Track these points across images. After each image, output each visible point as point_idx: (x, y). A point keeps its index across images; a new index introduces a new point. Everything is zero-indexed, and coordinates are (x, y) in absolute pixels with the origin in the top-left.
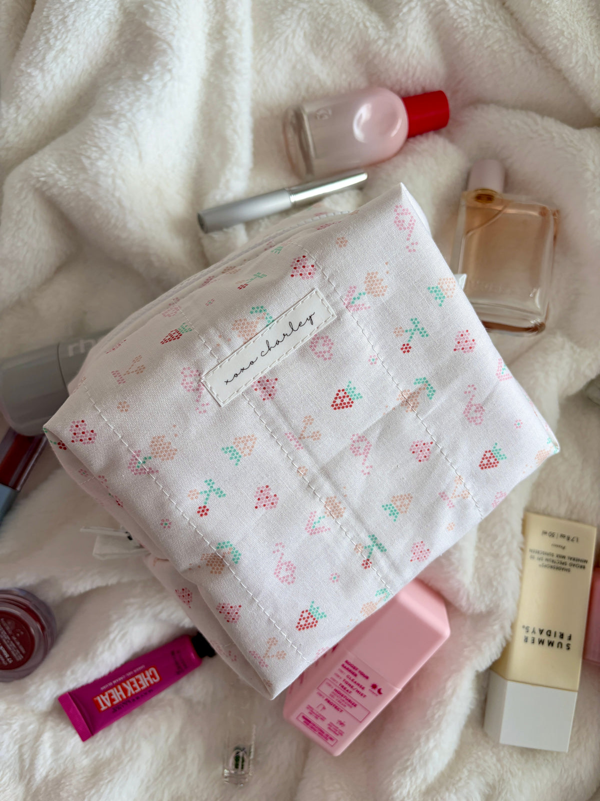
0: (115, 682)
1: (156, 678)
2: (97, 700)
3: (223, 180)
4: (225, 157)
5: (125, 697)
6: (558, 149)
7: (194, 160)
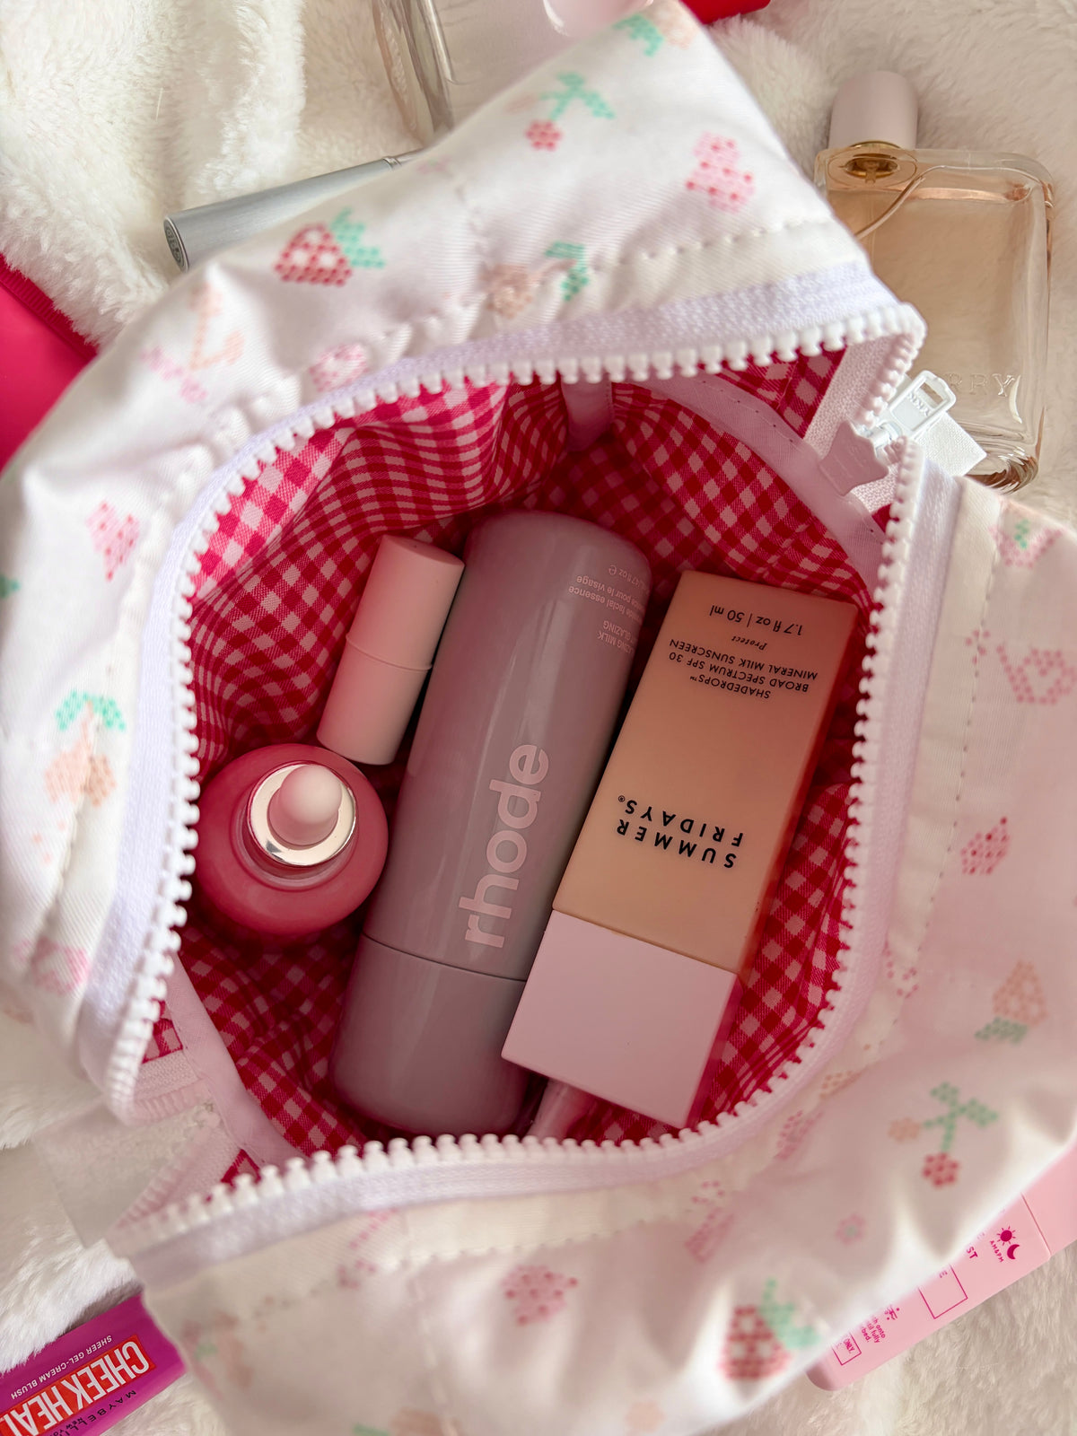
1: (140, 1366)
2: (4, 1422)
3: (230, 134)
4: (234, 76)
5: (70, 1412)
6: (1044, 29)
7: (162, 91)
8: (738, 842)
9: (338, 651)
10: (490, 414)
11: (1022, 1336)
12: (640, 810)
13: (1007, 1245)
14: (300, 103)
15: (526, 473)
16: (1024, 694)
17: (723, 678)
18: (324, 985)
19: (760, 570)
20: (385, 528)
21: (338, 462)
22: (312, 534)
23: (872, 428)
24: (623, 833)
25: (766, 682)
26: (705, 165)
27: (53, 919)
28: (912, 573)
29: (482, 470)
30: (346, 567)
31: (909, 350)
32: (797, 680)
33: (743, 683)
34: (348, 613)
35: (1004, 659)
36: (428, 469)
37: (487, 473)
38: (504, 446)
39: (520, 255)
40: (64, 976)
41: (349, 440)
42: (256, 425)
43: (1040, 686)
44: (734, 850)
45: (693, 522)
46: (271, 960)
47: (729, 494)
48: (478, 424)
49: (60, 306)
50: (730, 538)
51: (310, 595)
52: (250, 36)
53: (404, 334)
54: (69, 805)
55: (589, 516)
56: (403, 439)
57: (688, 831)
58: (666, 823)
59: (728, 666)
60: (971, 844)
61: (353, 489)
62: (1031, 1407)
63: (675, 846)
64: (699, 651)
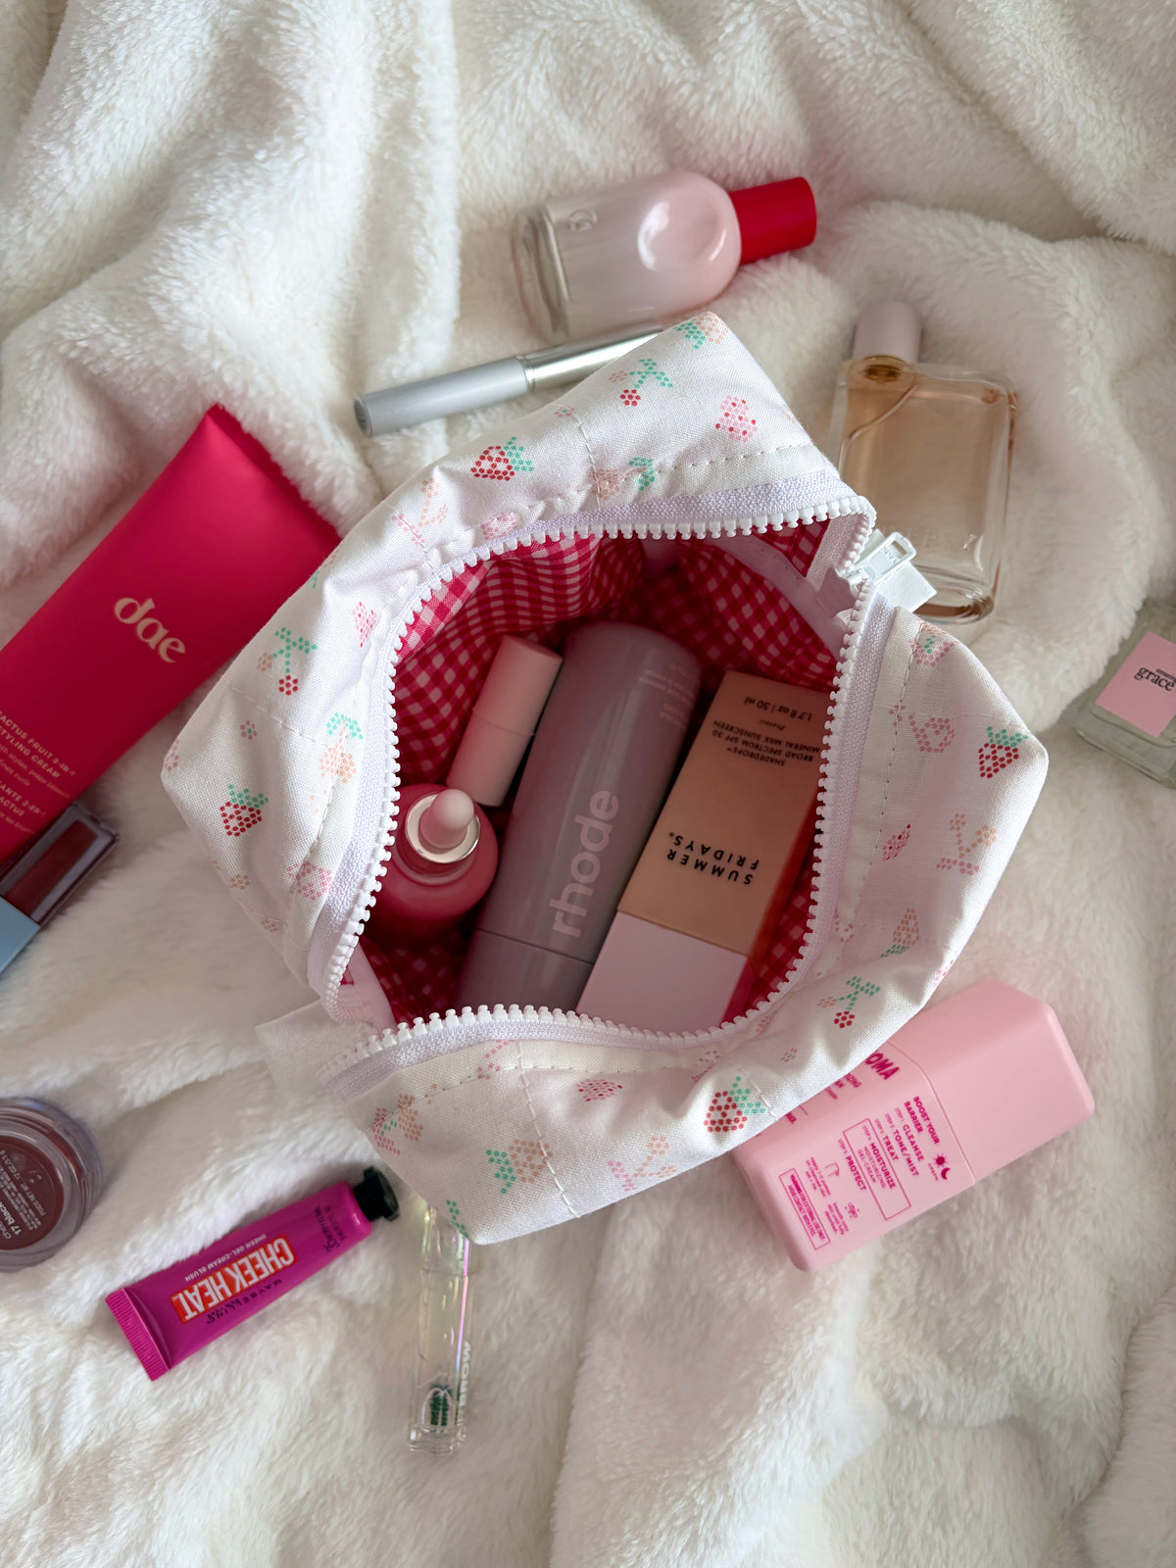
0: (210, 1266)
1: (286, 1259)
2: (178, 1300)
3: (405, 338)
4: (409, 296)
5: (229, 1294)
6: (1013, 278)
7: (354, 302)
8: (755, 866)
9: (465, 718)
10: (589, 554)
11: (964, 1262)
12: (685, 843)
13: (941, 1168)
14: (456, 314)
15: (611, 593)
16: (925, 747)
17: (752, 750)
18: (441, 974)
19: (782, 672)
20: (504, 630)
21: (483, 582)
22: (456, 632)
23: (850, 571)
24: (672, 859)
25: (783, 754)
26: (727, 415)
27: (315, 850)
28: (858, 667)
29: (580, 591)
30: (475, 657)
31: (867, 528)
32: (805, 753)
33: (766, 754)
34: (475, 691)
35: (913, 724)
36: (543, 589)
37: (584, 593)
38: (597, 574)
39: (613, 465)
40: (318, 887)
41: (491, 568)
42: (446, 558)
43: (935, 741)
44: (751, 872)
45: (734, 634)
46: (401, 953)
47: (760, 615)
48: (580, 560)
49: (277, 458)
50: (760, 645)
51: (450, 676)
52: (423, 267)
53: (540, 507)
54: (330, 780)
55: (657, 627)
56: (529, 568)
57: (719, 859)
58: (703, 853)
59: (756, 741)
60: (889, 842)
61: (489, 600)
62: (971, 1320)
63: (709, 869)
64: (735, 730)
